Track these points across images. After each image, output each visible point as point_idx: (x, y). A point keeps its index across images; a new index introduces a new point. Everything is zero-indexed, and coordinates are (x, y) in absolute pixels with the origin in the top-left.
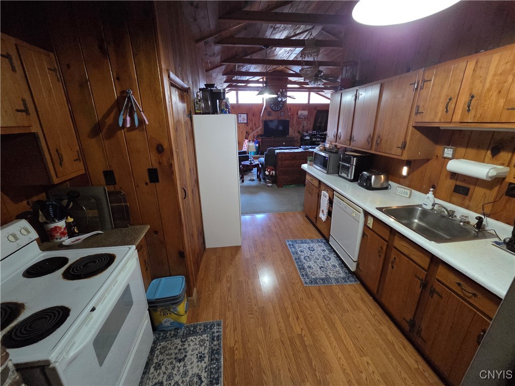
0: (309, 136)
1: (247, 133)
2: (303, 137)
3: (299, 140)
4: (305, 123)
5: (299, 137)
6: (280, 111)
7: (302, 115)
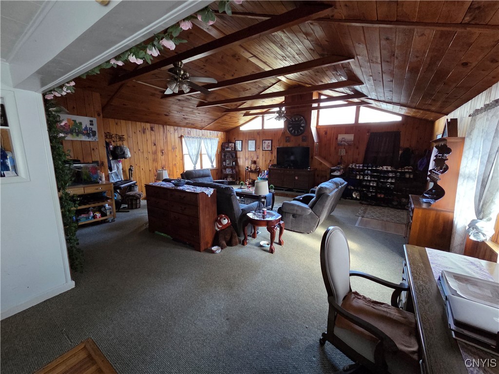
1: (271, 161)
6: (301, 135)
7: (343, 140)
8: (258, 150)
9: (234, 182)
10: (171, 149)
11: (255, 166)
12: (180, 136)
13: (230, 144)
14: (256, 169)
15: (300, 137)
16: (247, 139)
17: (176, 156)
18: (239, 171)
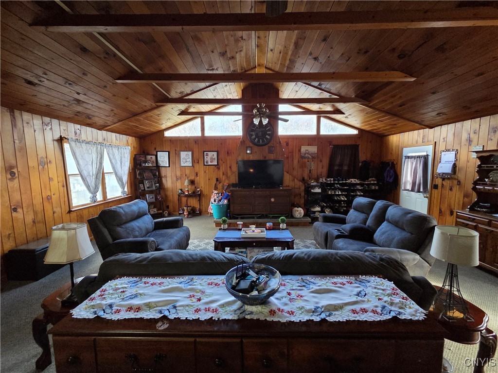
0: (319, 187)
1: (217, 180)
2: (308, 188)
3: (303, 194)
4: (313, 166)
5: (303, 188)
6: (267, 146)
7: (307, 152)
8: (196, 166)
9: (161, 213)
10: (36, 164)
11: (193, 187)
12: (57, 137)
13: (149, 157)
14: (194, 192)
15: (266, 147)
16: (178, 149)
17: (50, 179)
18: (166, 196)
